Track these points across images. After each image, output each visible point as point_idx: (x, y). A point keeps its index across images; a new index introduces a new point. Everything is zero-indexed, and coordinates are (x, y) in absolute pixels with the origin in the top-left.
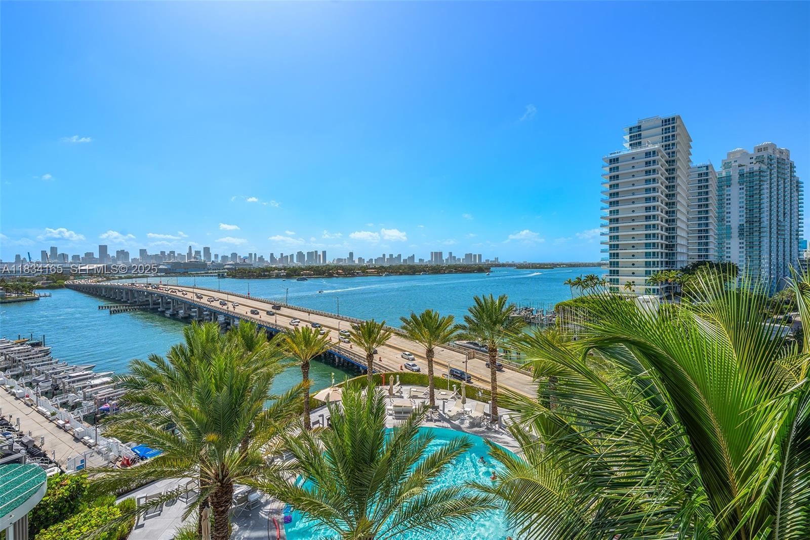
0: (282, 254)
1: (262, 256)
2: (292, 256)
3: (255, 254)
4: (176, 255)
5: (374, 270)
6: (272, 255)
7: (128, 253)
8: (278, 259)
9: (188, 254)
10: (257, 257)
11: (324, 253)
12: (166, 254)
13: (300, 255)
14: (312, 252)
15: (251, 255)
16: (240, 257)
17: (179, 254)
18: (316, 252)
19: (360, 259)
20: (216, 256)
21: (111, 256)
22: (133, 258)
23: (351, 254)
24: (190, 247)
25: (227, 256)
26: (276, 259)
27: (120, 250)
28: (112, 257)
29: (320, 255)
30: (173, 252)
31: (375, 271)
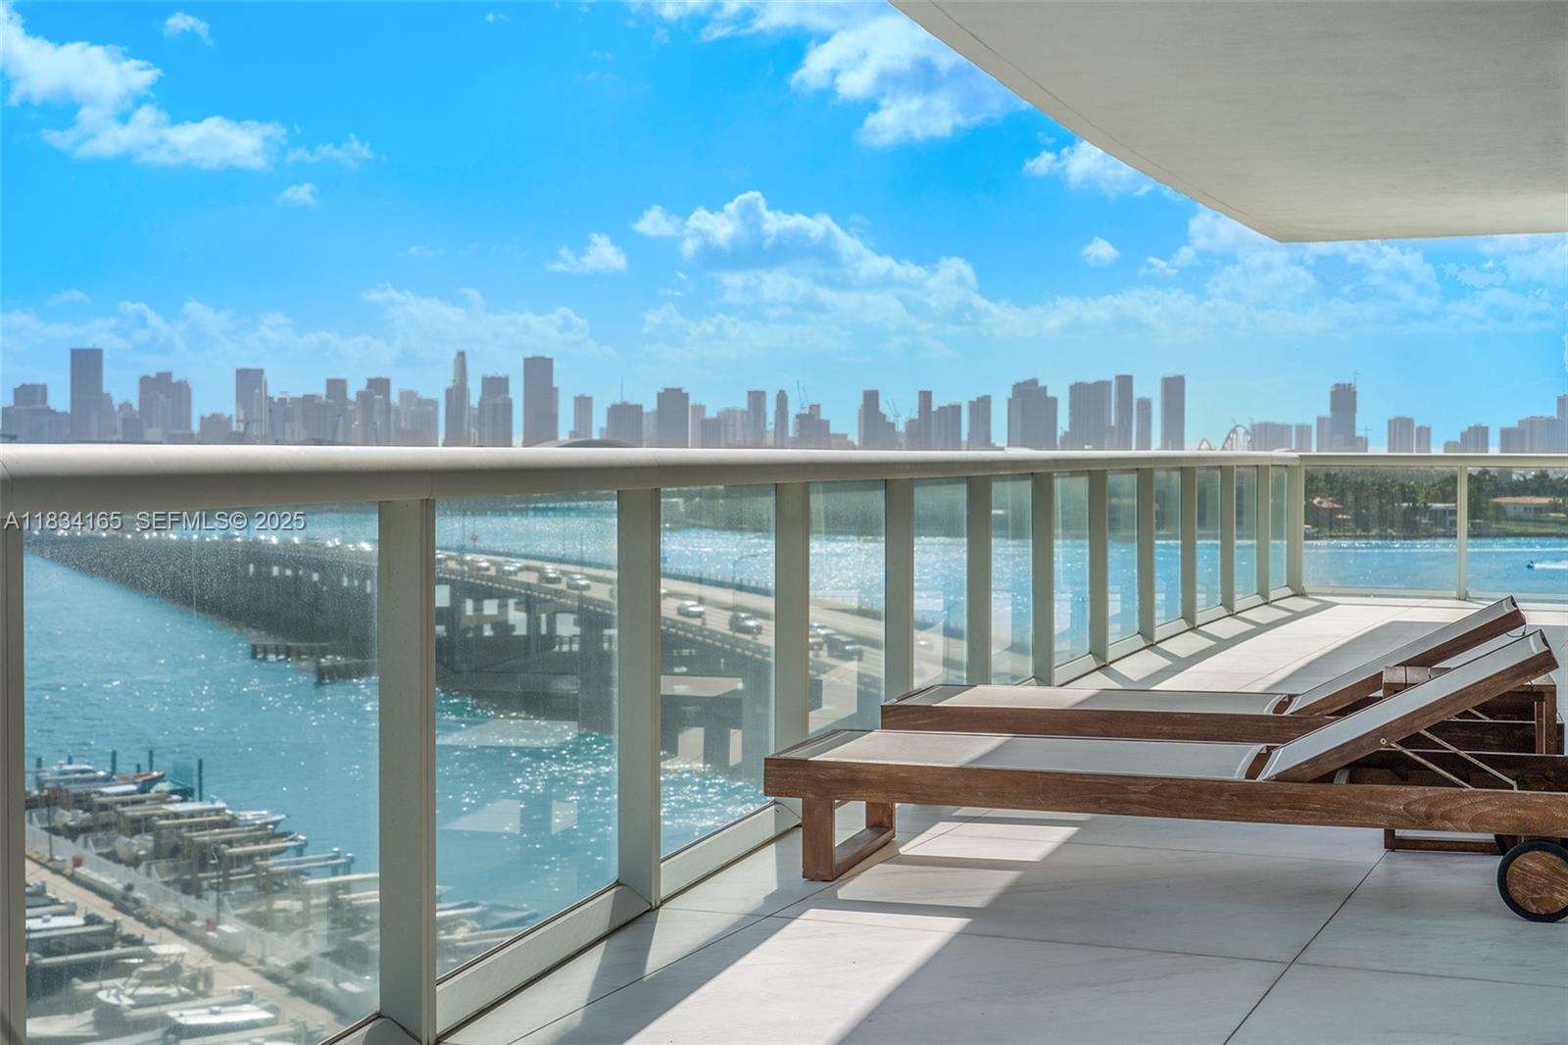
0: (926, 397)
1: (815, 408)
2: (981, 407)
3: (782, 398)
4: (395, 398)
5: (1545, 500)
6: (871, 398)
7: (188, 391)
8: (901, 428)
9: (449, 392)
10: (793, 410)
11: (1174, 389)
12: (352, 395)
13: (1030, 401)
14: (1101, 387)
15: (757, 398)
16: (700, 409)
17: (408, 396)
18: (1125, 382)
19: (1400, 428)
20: (583, 404)
21: (117, 401)
22: (207, 414)
23: (1344, 398)
24: (461, 355)
25: (639, 408)
26: (892, 425)
27: (153, 375)
28: (121, 407)
29: (1145, 405)
30: (379, 385)
31: (1555, 508)
